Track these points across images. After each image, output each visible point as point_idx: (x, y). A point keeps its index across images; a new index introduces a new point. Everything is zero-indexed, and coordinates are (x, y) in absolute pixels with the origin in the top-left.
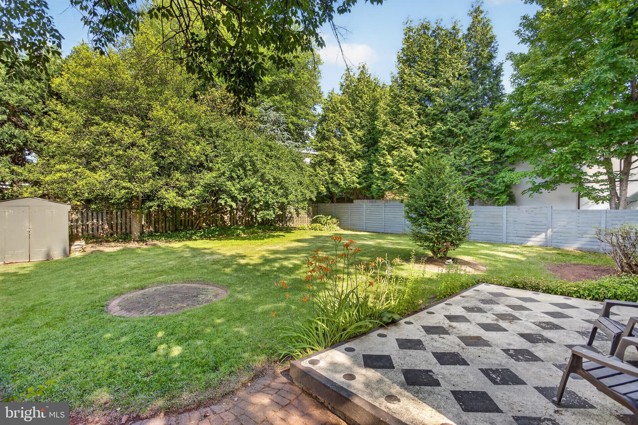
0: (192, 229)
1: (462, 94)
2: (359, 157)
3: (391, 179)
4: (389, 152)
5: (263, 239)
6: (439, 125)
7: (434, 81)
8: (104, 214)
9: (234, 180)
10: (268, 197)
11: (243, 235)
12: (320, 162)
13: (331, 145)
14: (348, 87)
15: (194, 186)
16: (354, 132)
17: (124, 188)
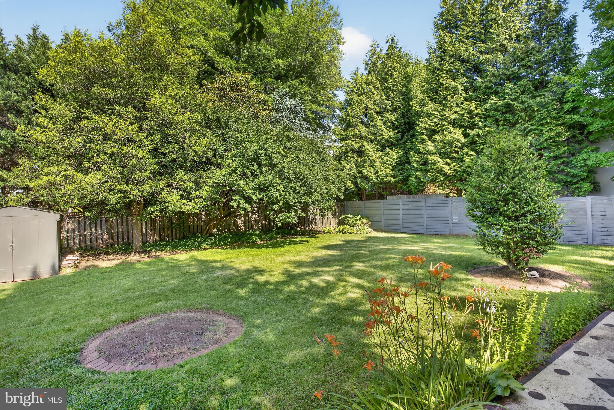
0: (202, 237)
1: (523, 59)
2: (391, 145)
3: (433, 169)
4: (430, 137)
5: (283, 247)
6: (494, 99)
7: (484, 47)
8: (104, 222)
9: (248, 178)
10: (288, 197)
11: (259, 242)
12: (345, 153)
13: (358, 133)
14: (375, 65)
15: (202, 187)
16: (384, 117)
17: (120, 191)
